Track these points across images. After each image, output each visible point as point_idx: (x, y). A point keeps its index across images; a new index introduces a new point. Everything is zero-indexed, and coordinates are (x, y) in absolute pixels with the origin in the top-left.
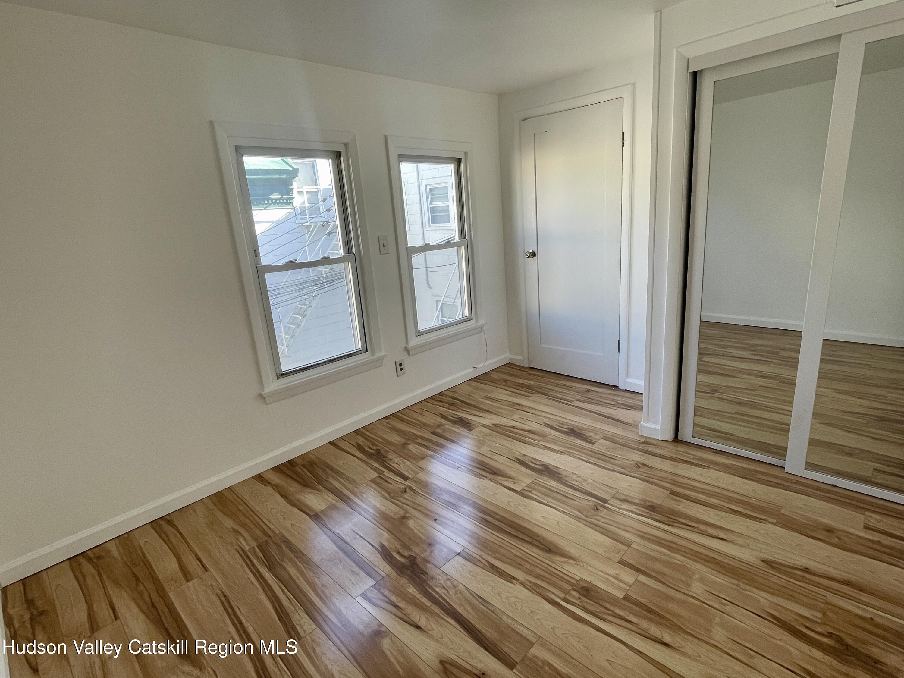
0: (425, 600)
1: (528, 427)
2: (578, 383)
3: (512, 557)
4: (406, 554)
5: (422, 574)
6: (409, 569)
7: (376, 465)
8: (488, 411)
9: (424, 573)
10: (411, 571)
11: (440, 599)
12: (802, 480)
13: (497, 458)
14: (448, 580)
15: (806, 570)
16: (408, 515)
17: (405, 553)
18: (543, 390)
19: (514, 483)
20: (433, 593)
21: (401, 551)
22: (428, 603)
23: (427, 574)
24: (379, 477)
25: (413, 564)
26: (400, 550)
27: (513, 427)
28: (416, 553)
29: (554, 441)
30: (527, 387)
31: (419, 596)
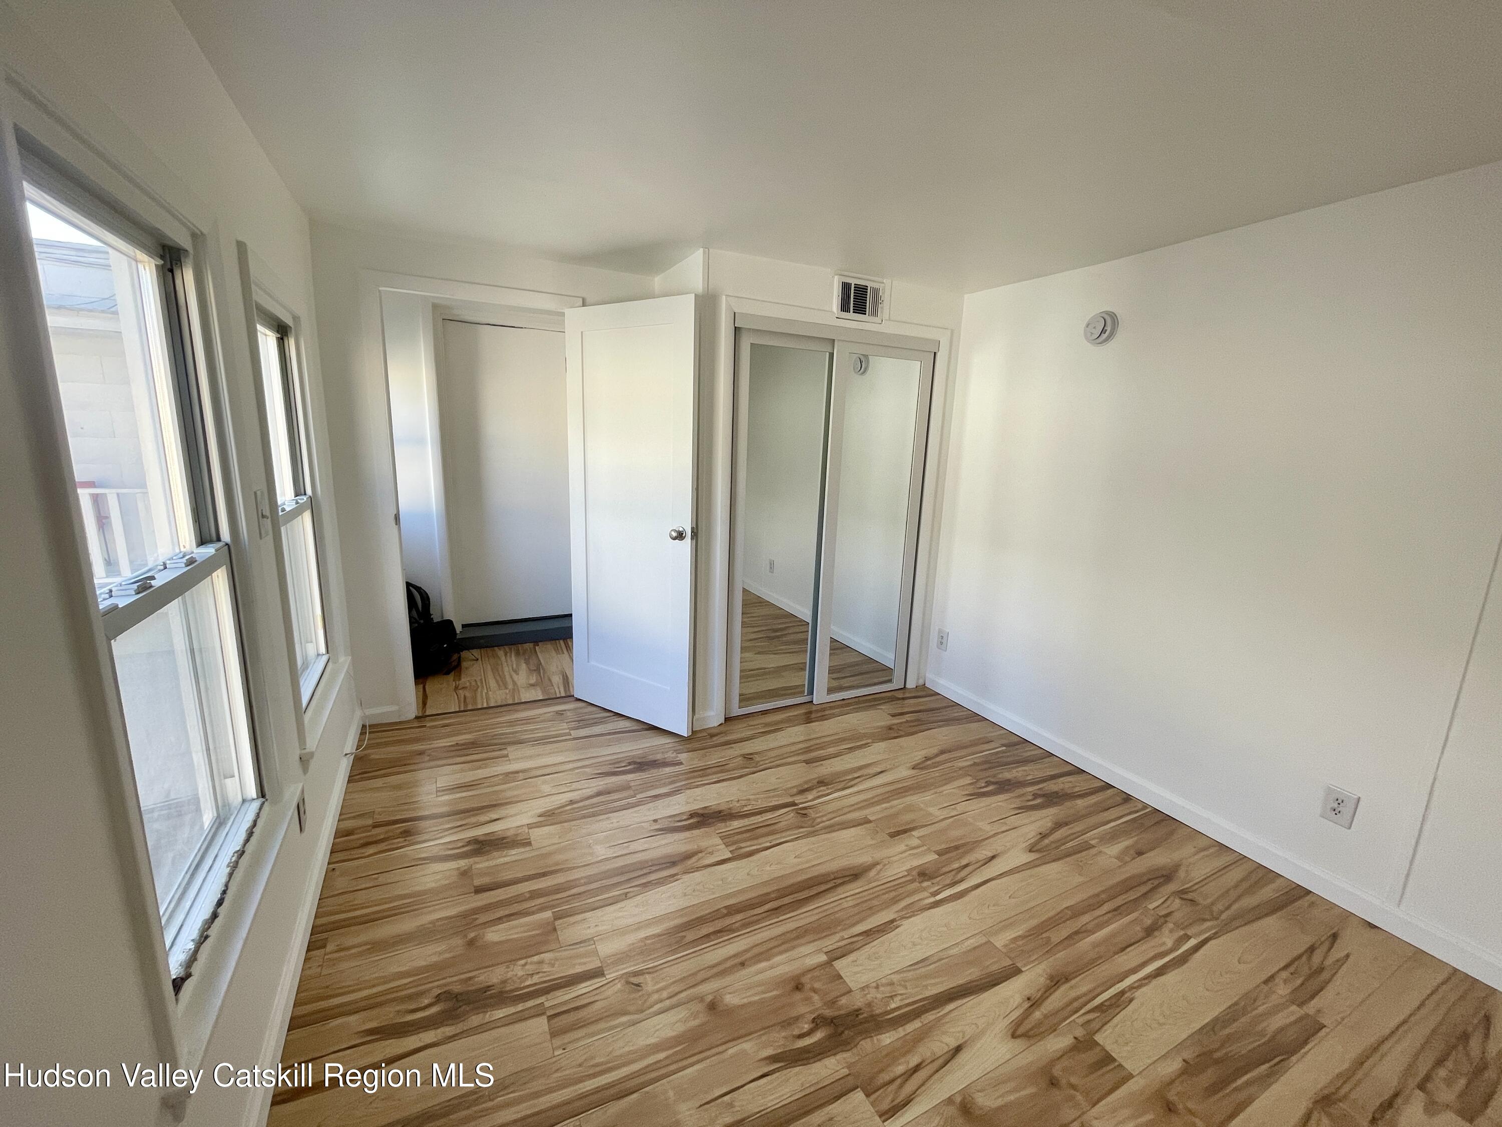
0: (911, 1027)
1: (588, 790)
2: (525, 709)
3: (856, 910)
4: (806, 1027)
5: (857, 1016)
6: (843, 1032)
7: (500, 1013)
8: (495, 806)
9: (857, 1012)
10: (846, 1029)
11: (911, 1008)
12: (832, 704)
13: (634, 846)
14: (877, 987)
15: (927, 759)
16: (709, 998)
17: (803, 1028)
18: (501, 739)
19: (711, 853)
20: (896, 1014)
21: (796, 1032)
22: (916, 1024)
23: (860, 1009)
24: (550, 1018)
25: (832, 1022)
26: (794, 1033)
27: (572, 802)
28: (811, 1012)
29: (649, 785)
30: (470, 746)
31: (901, 1032)
